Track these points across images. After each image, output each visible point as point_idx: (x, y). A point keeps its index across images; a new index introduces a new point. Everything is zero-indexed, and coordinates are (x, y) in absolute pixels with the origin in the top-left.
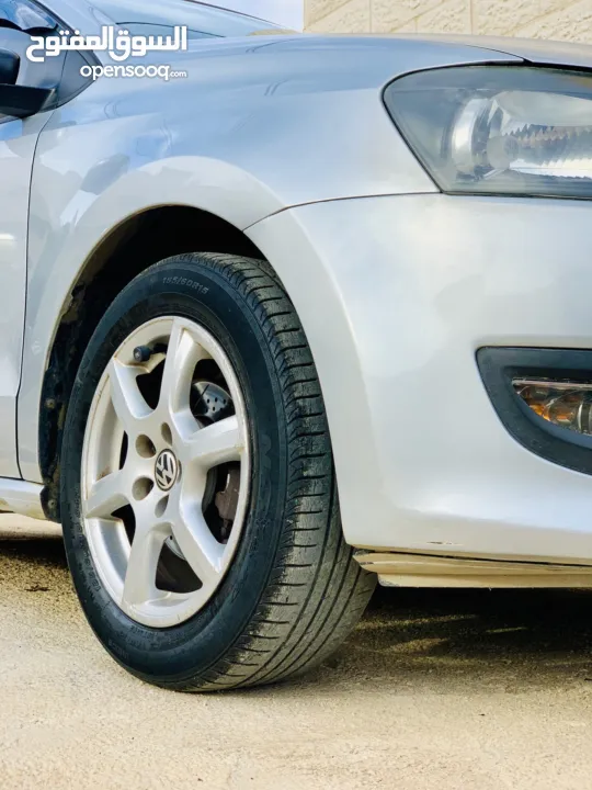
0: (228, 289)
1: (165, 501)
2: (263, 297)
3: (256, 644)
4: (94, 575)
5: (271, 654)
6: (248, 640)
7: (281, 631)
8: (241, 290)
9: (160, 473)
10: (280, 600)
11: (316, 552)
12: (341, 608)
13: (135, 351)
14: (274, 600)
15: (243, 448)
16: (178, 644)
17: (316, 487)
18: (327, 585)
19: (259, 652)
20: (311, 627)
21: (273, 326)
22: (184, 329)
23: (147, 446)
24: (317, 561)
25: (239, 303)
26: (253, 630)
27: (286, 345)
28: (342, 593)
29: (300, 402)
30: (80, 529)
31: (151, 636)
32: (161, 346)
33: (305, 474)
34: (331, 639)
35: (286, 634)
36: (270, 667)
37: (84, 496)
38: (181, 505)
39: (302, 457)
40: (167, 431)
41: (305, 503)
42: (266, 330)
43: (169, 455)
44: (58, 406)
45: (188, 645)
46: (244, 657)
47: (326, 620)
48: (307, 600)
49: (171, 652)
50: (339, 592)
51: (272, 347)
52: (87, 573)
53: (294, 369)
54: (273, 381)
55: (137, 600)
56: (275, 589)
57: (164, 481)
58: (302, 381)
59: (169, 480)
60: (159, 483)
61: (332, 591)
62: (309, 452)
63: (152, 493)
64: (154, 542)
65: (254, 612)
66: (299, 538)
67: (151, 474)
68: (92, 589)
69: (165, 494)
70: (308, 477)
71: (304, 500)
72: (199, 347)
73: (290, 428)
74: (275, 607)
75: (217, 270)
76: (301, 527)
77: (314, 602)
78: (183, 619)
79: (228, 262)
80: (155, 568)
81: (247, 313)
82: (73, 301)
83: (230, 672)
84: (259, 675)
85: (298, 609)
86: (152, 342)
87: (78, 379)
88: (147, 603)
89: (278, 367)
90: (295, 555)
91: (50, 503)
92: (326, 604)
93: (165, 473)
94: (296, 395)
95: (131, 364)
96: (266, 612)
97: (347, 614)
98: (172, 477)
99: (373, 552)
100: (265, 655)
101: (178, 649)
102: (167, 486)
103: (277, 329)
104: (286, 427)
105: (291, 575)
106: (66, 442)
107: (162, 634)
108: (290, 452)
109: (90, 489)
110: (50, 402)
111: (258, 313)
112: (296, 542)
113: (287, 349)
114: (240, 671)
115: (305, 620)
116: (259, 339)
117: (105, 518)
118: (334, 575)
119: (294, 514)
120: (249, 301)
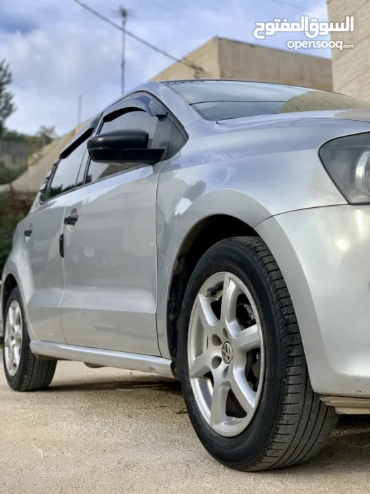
0: (249, 258)
1: (226, 370)
2: (266, 262)
3: (274, 446)
4: (197, 408)
5: (284, 451)
6: (270, 444)
7: (287, 439)
8: (255, 258)
9: (224, 354)
10: (284, 422)
11: (301, 396)
12: (320, 426)
13: (208, 290)
14: (281, 422)
15: (260, 342)
16: (237, 446)
17: (297, 362)
18: (310, 414)
19: (277, 450)
20: (305, 436)
21: (271, 277)
22: (230, 279)
23: (217, 340)
24: (302, 401)
25: (254, 266)
26: (272, 438)
27: (278, 287)
28: (319, 418)
29: (286, 317)
30: (189, 384)
31: (225, 441)
32: (220, 287)
33: (291, 355)
34: (317, 442)
35: (290, 441)
36: (285, 457)
37: (190, 367)
38: (234, 371)
39: (288, 346)
40: (225, 332)
41: (292, 370)
42: (268, 279)
43: (228, 345)
44: (176, 318)
45: (241, 447)
46: (269, 453)
47: (312, 432)
48: (299, 422)
49: (235, 450)
50: (317, 417)
51: (271, 288)
52: (193, 407)
53: (282, 300)
54: (272, 306)
55: (218, 422)
56: (280, 417)
57: (226, 358)
58: (287, 306)
59: (229, 358)
60: (224, 359)
61: (313, 416)
62: (292, 343)
63: (221, 365)
64: (223, 391)
65: (272, 429)
66: (291, 389)
67: (219, 354)
68: (196, 416)
69: (227, 365)
70: (292, 357)
71: (292, 369)
72: (238, 288)
73: (281, 331)
74: (282, 426)
75: (244, 248)
76: (291, 383)
77: (304, 422)
78: (239, 432)
79: (249, 243)
80: (225, 404)
81: (258, 271)
82: (179, 264)
83: (264, 461)
84: (281, 462)
85: (295, 427)
86: (217, 285)
87: (183, 305)
88: (222, 423)
89: (274, 299)
90: (289, 399)
91: (175, 369)
92: (311, 424)
93: (226, 354)
94: (284, 313)
95: (207, 296)
96: (277, 429)
97: (324, 429)
98: (230, 356)
99: (329, 396)
100: (280, 452)
101: (238, 448)
102: (228, 361)
103: (273, 279)
104: (280, 331)
105: (288, 409)
106: (180, 338)
107: (230, 440)
108: (283, 344)
109: (192, 362)
110: (172, 317)
111: (263, 270)
112: (289, 391)
113: (279, 289)
114: (269, 460)
115: (300, 433)
116: (265, 284)
117: (201, 378)
118: (313, 408)
119: (287, 377)
120: (259, 264)
